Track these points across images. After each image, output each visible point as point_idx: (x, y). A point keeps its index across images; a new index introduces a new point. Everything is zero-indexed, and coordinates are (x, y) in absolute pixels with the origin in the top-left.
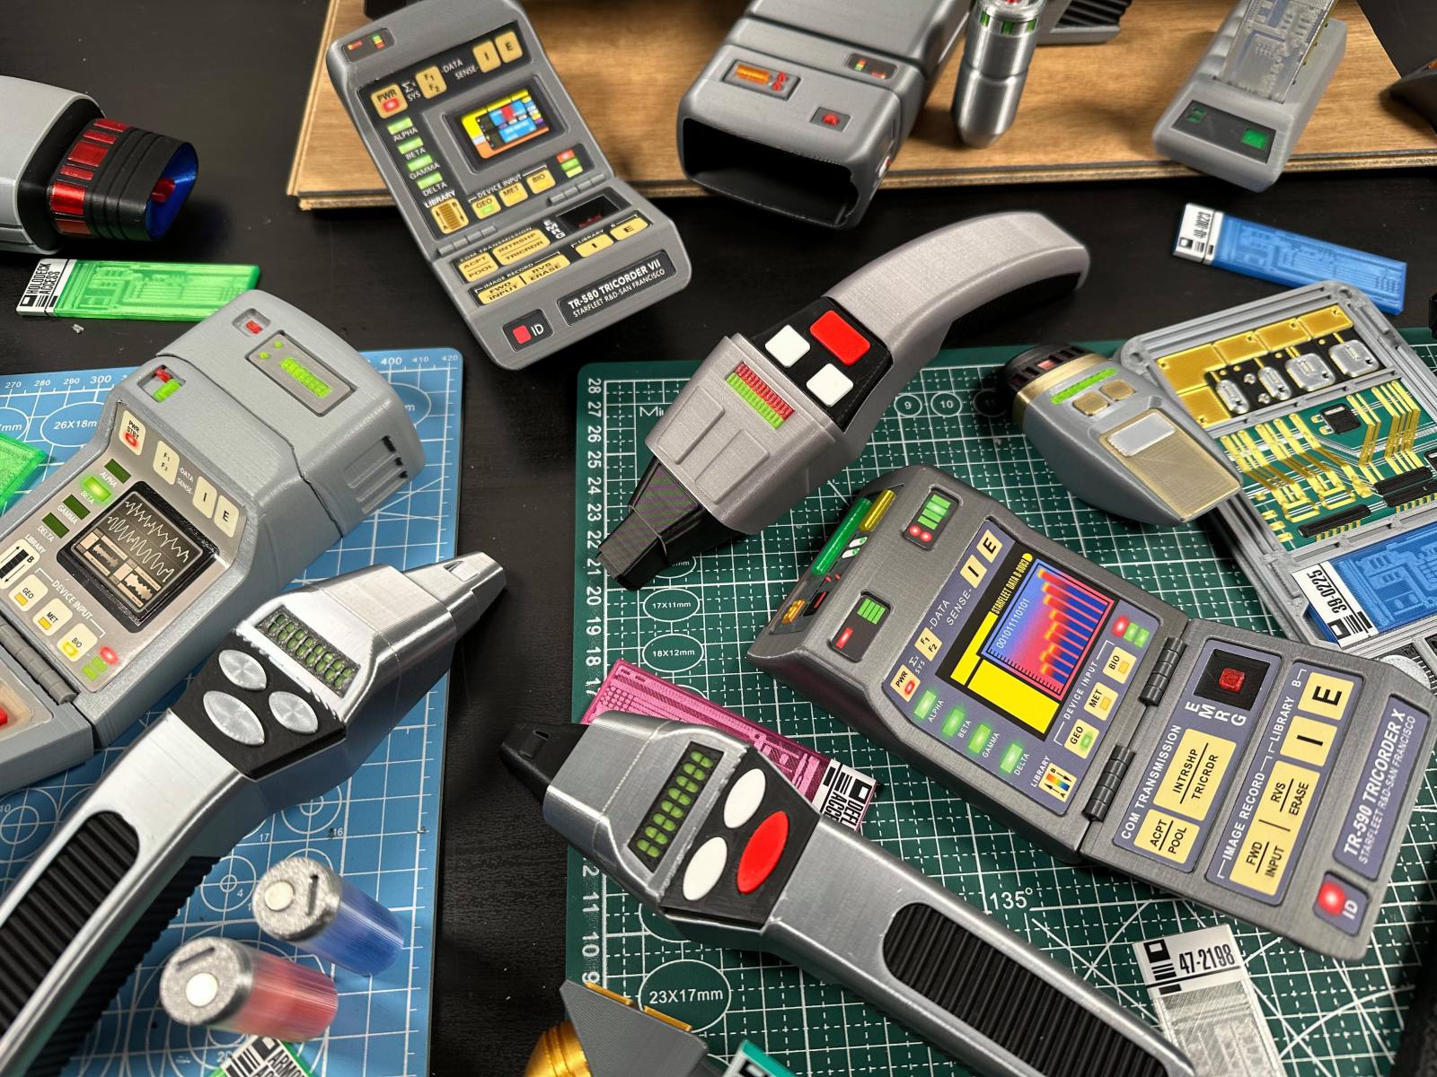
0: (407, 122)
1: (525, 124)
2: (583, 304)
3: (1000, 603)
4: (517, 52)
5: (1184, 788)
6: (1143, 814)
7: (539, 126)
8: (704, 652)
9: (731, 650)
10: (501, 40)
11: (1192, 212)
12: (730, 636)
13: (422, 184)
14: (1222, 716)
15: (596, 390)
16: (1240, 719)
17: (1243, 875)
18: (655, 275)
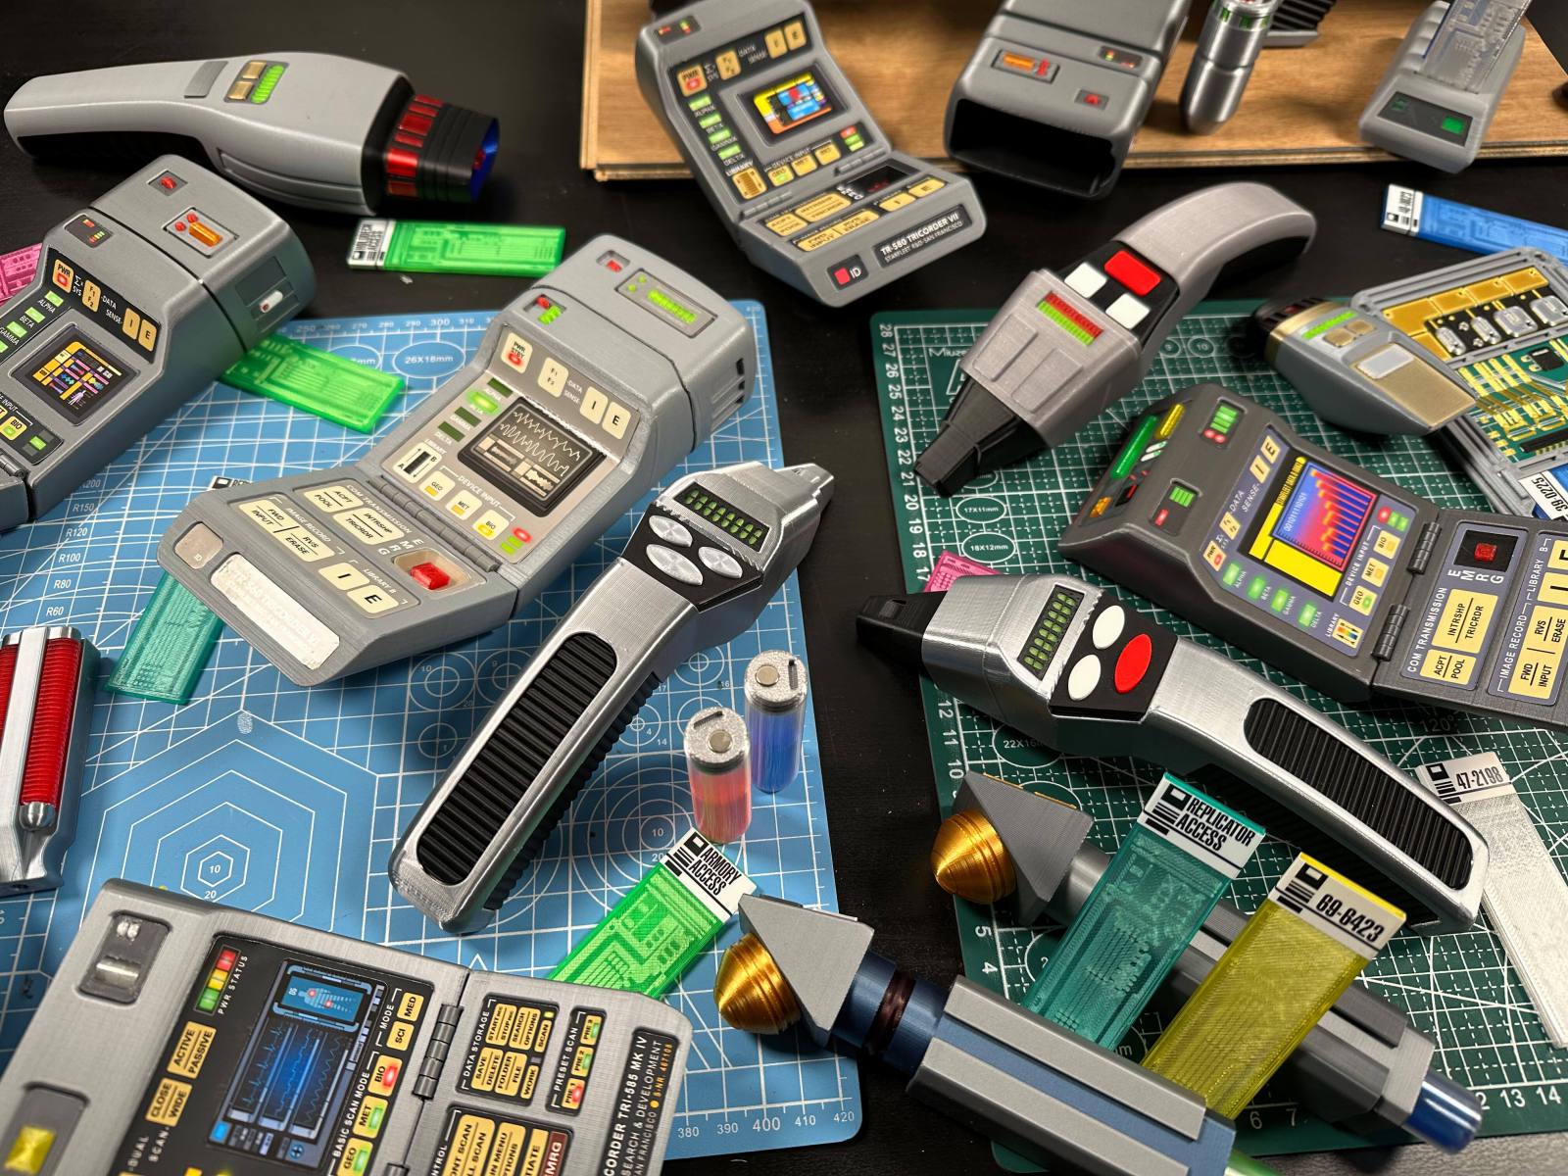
0: (706, 101)
1: (810, 104)
2: (894, 251)
3: (1283, 496)
4: (801, 41)
5: (1457, 632)
6: (1424, 653)
7: (823, 106)
8: (1016, 547)
9: (1040, 545)
10: (789, 29)
11: (1395, 193)
12: (1037, 534)
13: (723, 155)
14: (1482, 577)
15: (888, 334)
16: (1499, 579)
17: (1519, 687)
18: (954, 226)
